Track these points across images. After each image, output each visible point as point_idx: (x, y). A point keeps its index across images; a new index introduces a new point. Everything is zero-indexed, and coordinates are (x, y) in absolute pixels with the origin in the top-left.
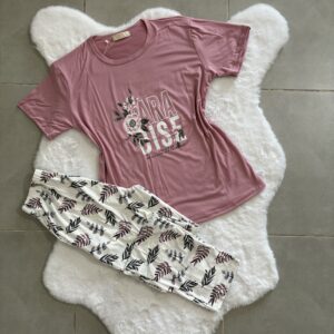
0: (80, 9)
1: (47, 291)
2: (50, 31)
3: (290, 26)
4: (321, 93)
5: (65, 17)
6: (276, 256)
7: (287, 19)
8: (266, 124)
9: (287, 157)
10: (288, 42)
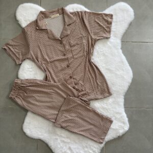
0: (39, 5)
1: (24, 133)
2: (25, 14)
3: (135, 12)
4: (148, 43)
5: (31, 8)
6: (128, 117)
7: (133, 9)
8: (124, 57)
9: (133, 72)
10: (134, 20)
